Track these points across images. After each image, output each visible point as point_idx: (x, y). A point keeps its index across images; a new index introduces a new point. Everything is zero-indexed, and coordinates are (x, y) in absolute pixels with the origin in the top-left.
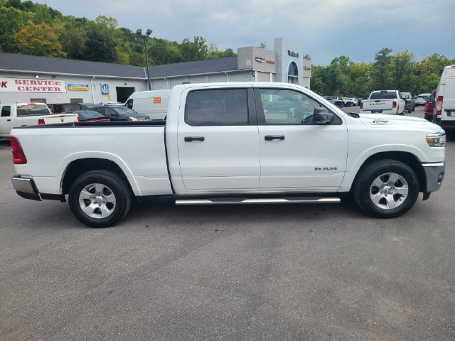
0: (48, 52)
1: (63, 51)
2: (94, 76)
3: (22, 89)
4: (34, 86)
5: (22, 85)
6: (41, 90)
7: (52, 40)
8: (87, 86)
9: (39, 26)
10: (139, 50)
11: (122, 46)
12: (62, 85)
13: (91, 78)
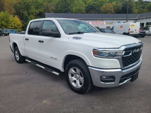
0: (109, 12)
1: (113, 11)
2: (116, 19)
3: (93, 24)
4: (97, 23)
5: (93, 23)
6: (98, 24)
7: (111, 8)
8: (113, 22)
9: (108, 4)
10: (143, 8)
11: (136, 6)
12: (105, 22)
13: (114, 20)
